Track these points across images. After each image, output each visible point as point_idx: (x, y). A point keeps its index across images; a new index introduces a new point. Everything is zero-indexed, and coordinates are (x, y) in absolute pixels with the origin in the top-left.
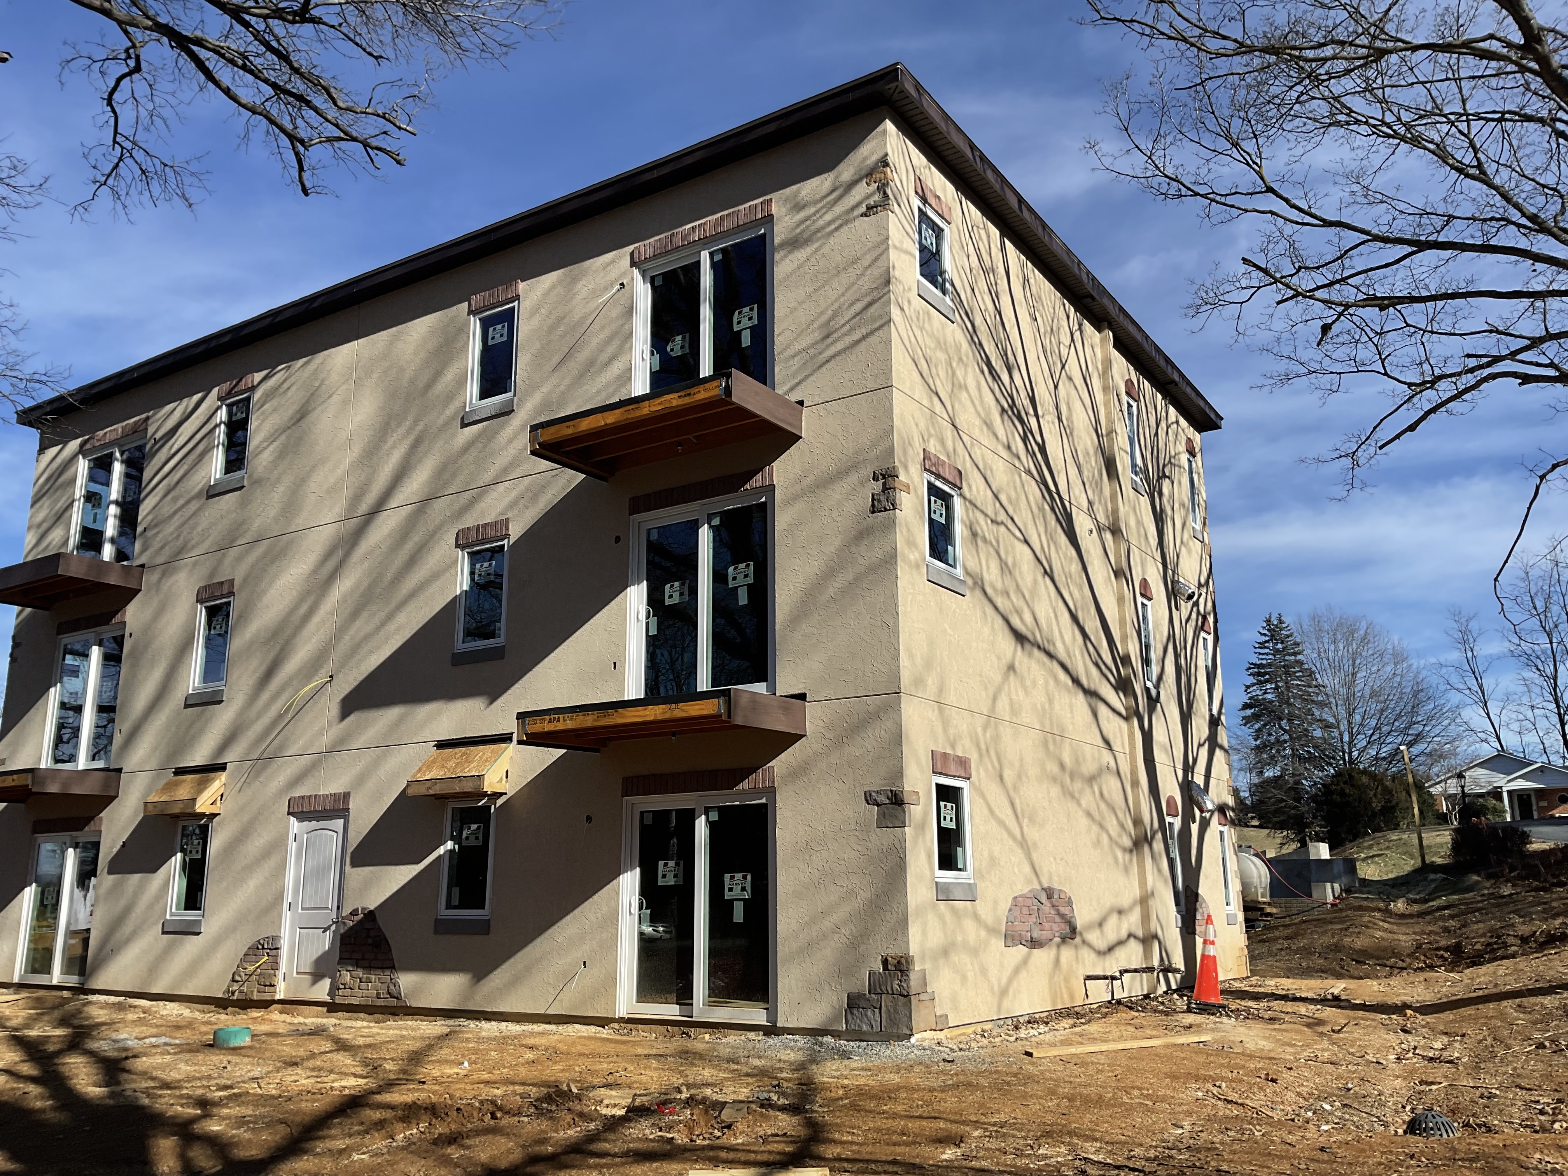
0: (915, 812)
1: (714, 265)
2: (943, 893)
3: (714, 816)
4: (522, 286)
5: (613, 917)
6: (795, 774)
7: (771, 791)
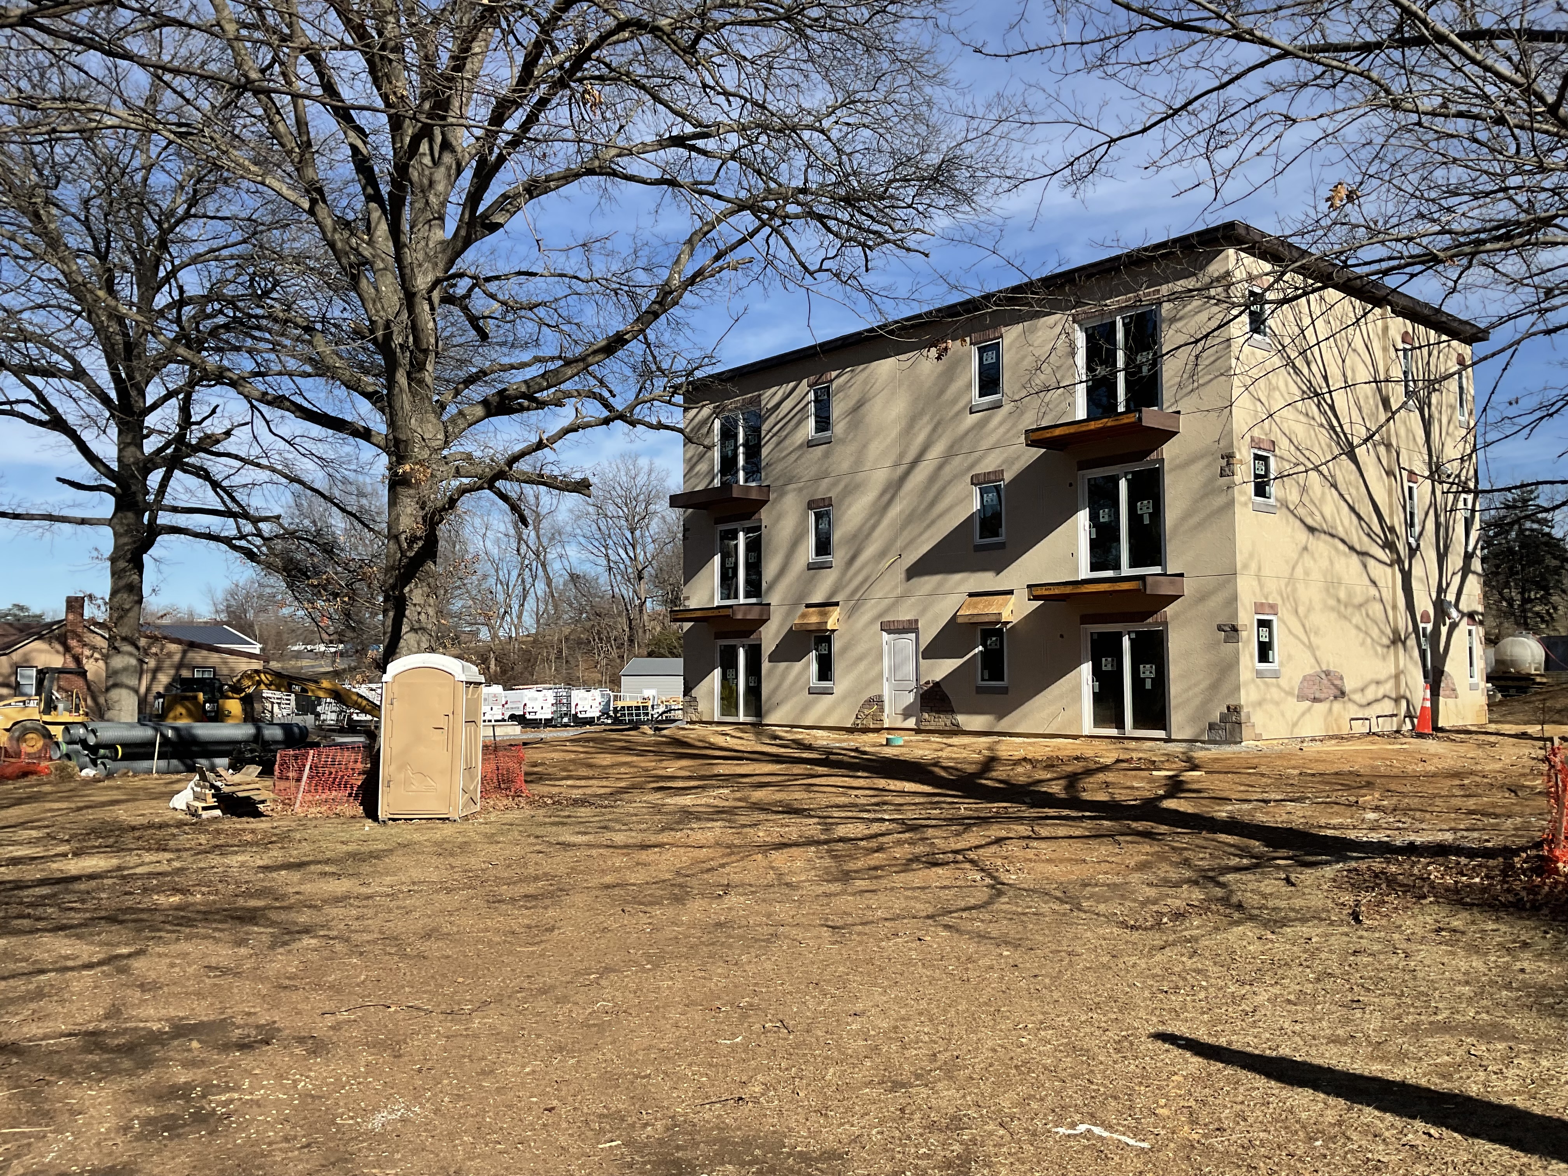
0: (1244, 634)
1: (1124, 324)
2: (1260, 674)
3: (1133, 636)
4: (1003, 330)
5: (1078, 687)
6: (1177, 615)
7: (1165, 624)
